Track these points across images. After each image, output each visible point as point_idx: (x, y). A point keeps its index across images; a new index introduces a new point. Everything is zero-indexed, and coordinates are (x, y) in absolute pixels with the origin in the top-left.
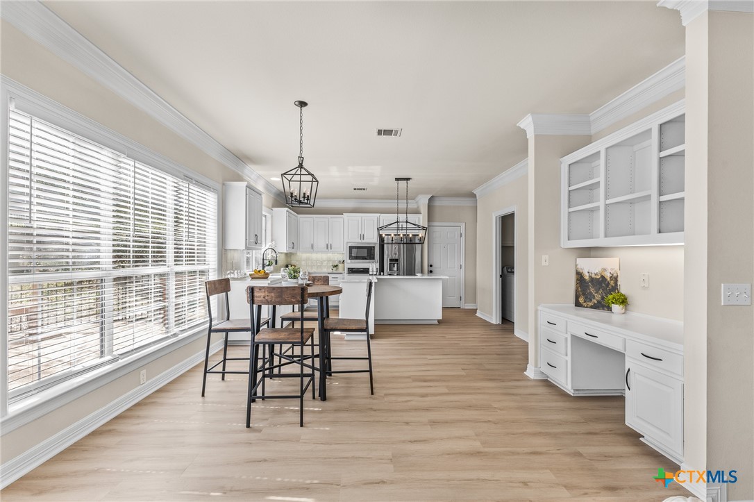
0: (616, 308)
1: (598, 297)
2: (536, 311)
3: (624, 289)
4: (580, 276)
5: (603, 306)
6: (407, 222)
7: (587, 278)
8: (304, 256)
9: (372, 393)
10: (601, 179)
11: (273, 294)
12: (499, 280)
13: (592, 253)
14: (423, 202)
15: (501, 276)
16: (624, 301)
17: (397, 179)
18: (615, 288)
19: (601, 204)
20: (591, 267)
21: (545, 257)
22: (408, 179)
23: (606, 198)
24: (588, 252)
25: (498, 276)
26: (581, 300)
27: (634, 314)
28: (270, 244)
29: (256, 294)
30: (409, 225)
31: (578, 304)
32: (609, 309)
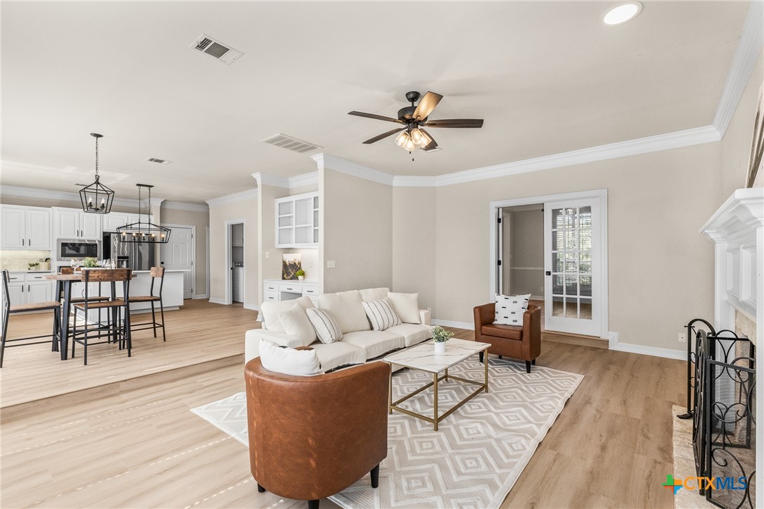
0: (300, 277)
1: (293, 274)
2: (263, 283)
3: (303, 269)
4: (284, 262)
5: (295, 278)
6: (149, 224)
7: (288, 264)
9: (165, 340)
10: (294, 215)
11: (105, 275)
12: (231, 271)
13: (290, 251)
14: (156, 205)
15: (232, 269)
16: (303, 274)
17: (138, 185)
18: (300, 268)
19: (294, 227)
20: (289, 258)
21: (267, 253)
22: (150, 186)
23: (296, 225)
24: (288, 250)
25: (230, 269)
26: (285, 276)
27: (308, 279)
29: (90, 275)
30: (152, 227)
31: (284, 278)
32: (297, 279)
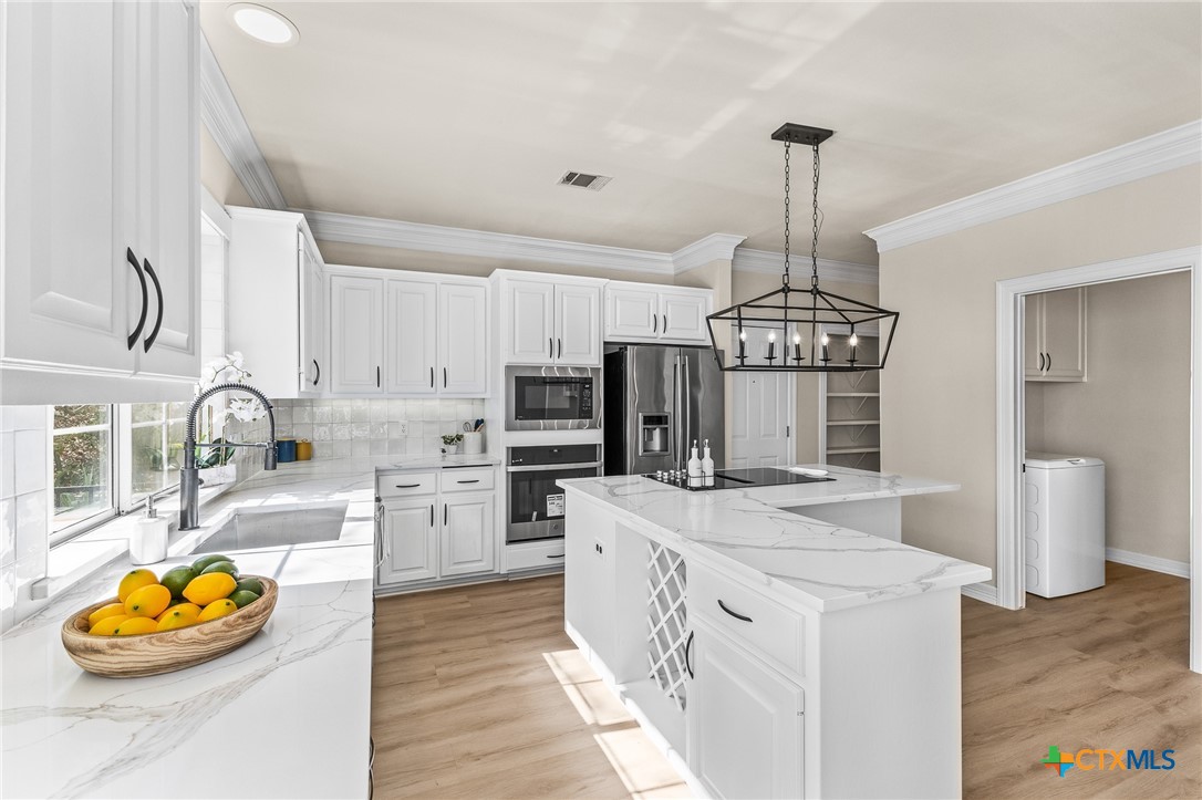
8: (346, 407)
12: (1021, 479)
15: (1024, 469)
28: (221, 362)
